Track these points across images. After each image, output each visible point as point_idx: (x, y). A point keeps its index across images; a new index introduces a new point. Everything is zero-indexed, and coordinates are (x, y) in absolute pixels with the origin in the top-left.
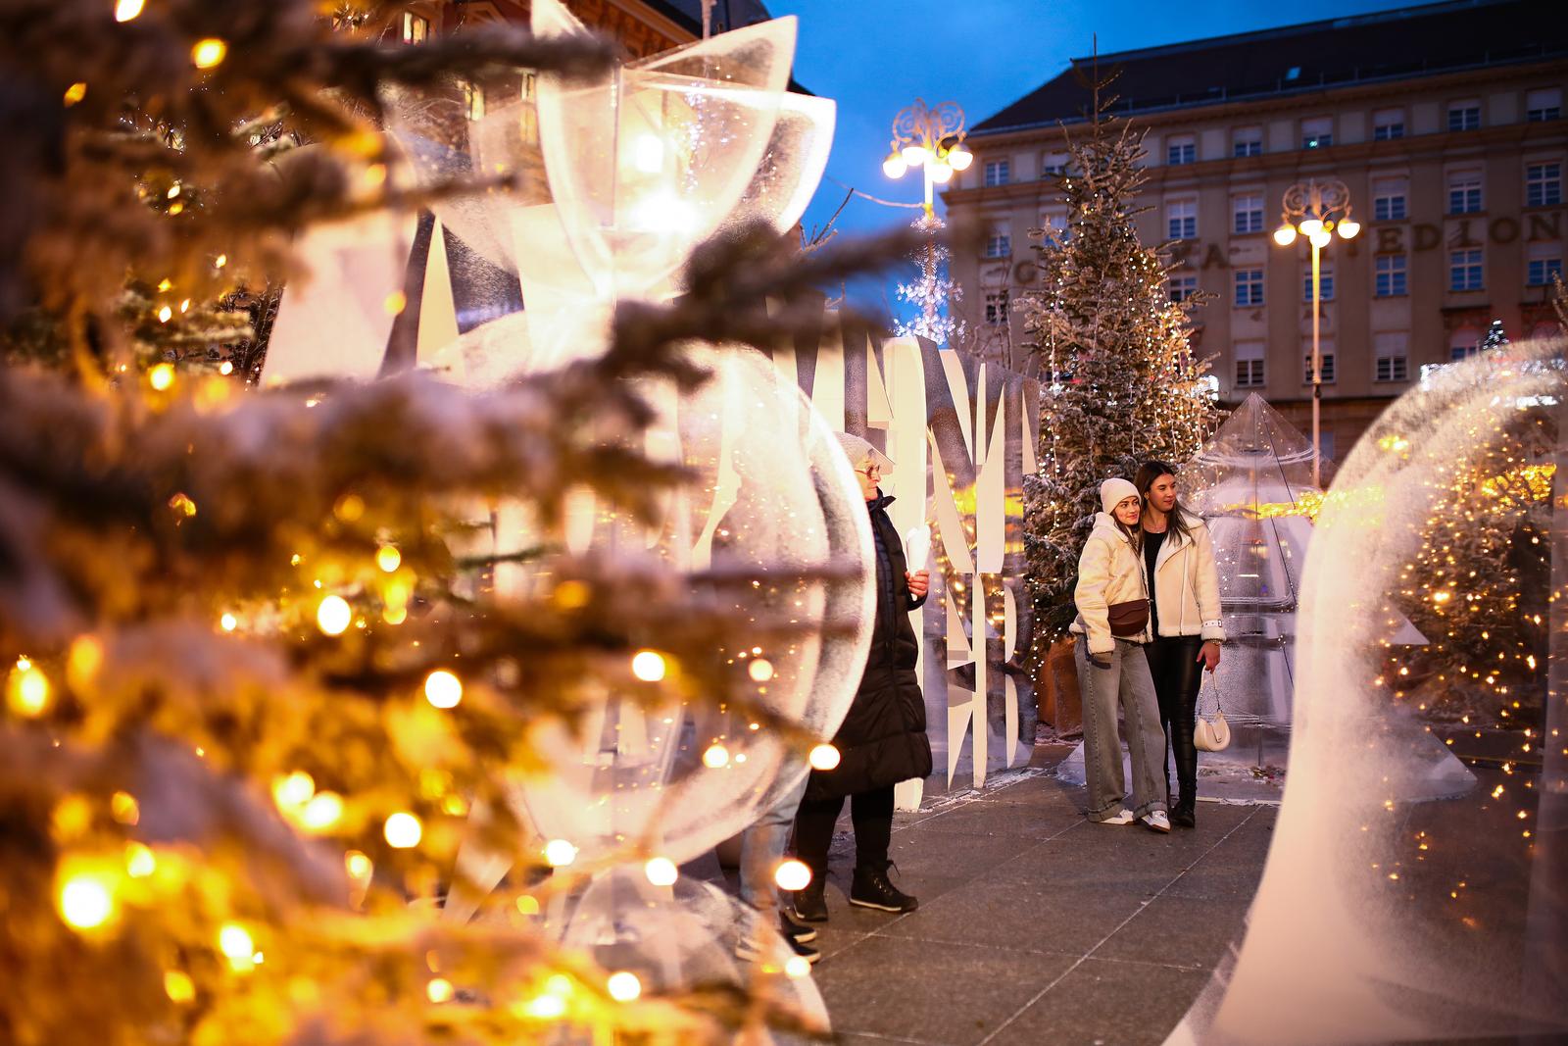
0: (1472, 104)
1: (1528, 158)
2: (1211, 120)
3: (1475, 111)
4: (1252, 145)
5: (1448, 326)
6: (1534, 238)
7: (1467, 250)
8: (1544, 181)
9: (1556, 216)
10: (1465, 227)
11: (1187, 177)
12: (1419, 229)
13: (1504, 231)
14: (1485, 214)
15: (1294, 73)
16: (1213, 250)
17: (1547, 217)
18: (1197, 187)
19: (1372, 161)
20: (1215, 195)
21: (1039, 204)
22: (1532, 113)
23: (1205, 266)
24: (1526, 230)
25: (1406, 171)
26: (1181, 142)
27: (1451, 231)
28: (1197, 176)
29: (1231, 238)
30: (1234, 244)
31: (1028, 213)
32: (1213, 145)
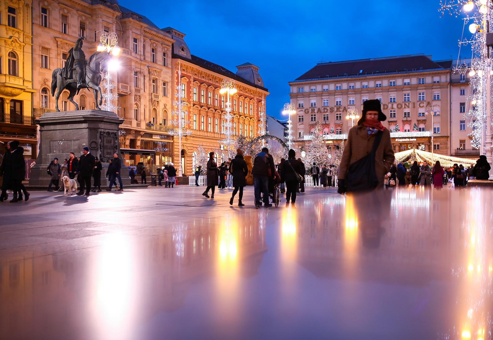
0: (394, 81)
1: (404, 92)
2: (344, 81)
3: (395, 82)
4: (352, 86)
5: (389, 125)
6: (405, 108)
7: (393, 110)
8: (407, 97)
9: (409, 104)
10: (392, 105)
11: (340, 93)
12: (384, 105)
13: (399, 106)
14: (396, 103)
15: (361, 71)
16: (345, 108)
17: (407, 104)
18: (341, 95)
19: (375, 91)
20: (345, 97)
21: (310, 97)
22: (405, 83)
23: (343, 111)
24: (403, 106)
25: (382, 93)
26: (339, 85)
27: (390, 106)
28: (341, 92)
29: (348, 105)
30: (349, 107)
31: (307, 99)
32: (345, 86)
